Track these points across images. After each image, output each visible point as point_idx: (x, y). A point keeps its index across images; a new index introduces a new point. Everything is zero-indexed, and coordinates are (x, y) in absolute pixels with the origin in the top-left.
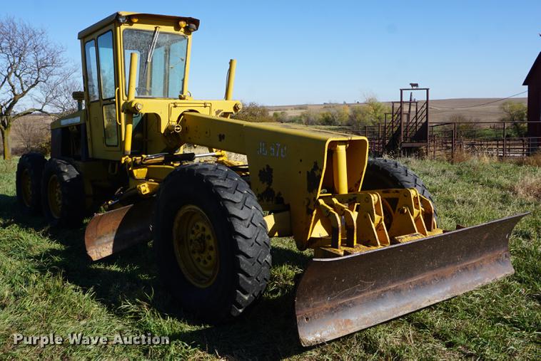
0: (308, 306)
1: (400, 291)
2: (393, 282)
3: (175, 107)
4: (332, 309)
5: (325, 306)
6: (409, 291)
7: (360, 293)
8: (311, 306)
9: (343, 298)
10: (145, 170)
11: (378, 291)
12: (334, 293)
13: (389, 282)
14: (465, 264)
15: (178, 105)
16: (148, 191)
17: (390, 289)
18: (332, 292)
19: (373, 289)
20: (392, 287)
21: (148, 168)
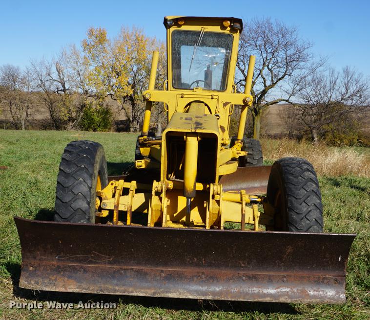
0: (35, 258)
1: (146, 274)
2: (138, 264)
3: (182, 97)
4: (59, 267)
5: (53, 263)
6: (158, 278)
7: (95, 263)
8: (38, 258)
9: (73, 262)
10: (149, 149)
11: (116, 267)
12: (62, 254)
13: (132, 262)
14: (253, 273)
15: (185, 96)
16: (144, 167)
17: (132, 269)
18: (60, 253)
19: (110, 263)
20: (135, 268)
21: (151, 148)
